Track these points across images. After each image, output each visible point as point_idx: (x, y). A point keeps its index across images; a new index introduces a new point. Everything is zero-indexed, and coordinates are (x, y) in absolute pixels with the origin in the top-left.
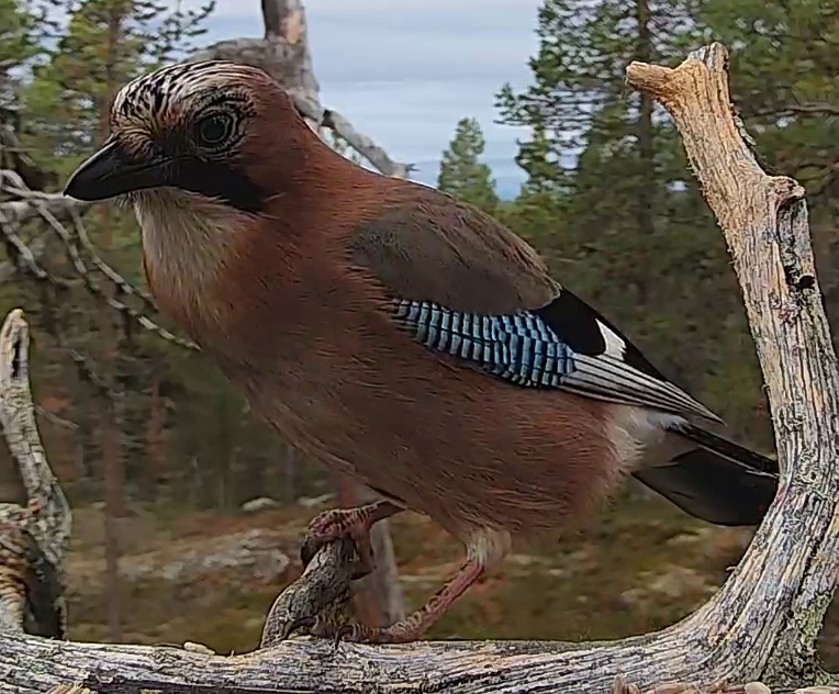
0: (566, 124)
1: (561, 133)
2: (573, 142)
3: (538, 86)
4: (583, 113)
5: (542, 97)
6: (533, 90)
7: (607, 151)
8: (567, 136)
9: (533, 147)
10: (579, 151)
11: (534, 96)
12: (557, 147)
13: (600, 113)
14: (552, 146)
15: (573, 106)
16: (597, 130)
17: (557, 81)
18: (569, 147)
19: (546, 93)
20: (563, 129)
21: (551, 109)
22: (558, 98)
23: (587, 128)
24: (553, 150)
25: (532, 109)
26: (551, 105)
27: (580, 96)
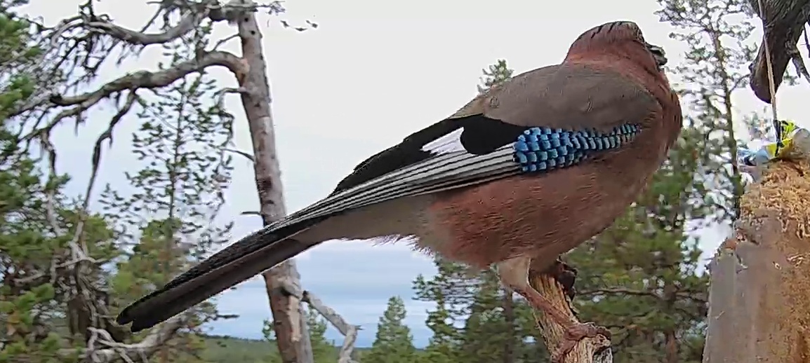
0: (458, 300)
1: (454, 305)
2: (462, 311)
3: (440, 276)
4: (468, 293)
5: (443, 283)
6: (437, 278)
7: (484, 317)
8: (458, 307)
9: (436, 315)
10: (466, 317)
11: (437, 282)
12: (452, 314)
13: (481, 293)
14: (449, 314)
15: (462, 288)
16: (477, 304)
17: (452, 272)
18: (460, 314)
19: (445, 280)
20: (456, 303)
21: (449, 291)
22: (452, 283)
23: (471, 302)
24: (450, 316)
25: (436, 290)
26: (448, 288)
27: (467, 282)
